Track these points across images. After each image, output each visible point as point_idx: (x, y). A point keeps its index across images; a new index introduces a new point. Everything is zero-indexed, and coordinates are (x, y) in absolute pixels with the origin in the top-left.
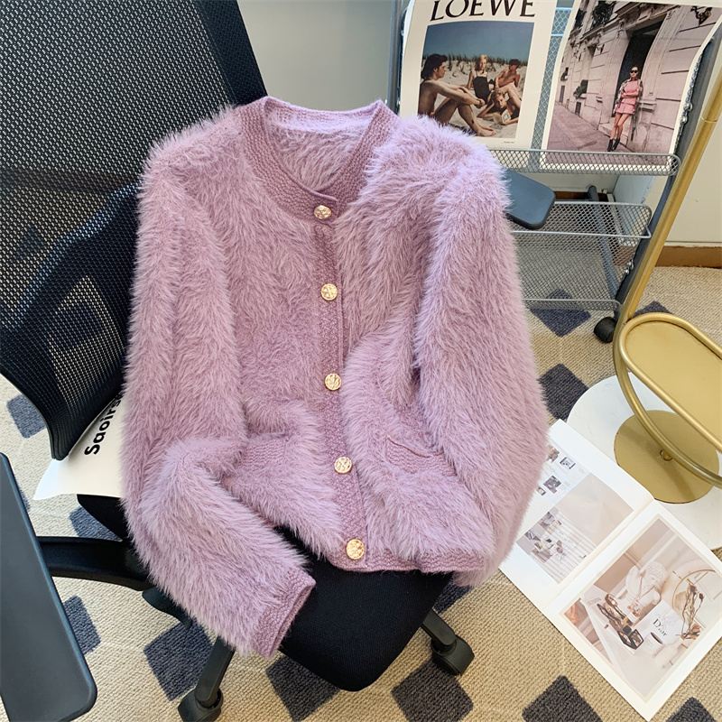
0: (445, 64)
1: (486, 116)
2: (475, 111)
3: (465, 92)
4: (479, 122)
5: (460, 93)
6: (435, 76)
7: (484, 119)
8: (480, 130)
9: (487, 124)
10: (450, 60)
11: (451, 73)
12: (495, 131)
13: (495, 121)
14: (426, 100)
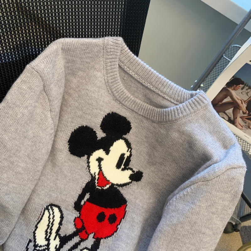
0: (241, 86)
1: (245, 119)
2: (240, 114)
3: (242, 103)
4: (239, 120)
5: (239, 102)
6: (233, 88)
7: (243, 120)
8: (237, 124)
9: (242, 123)
10: (245, 85)
11: (242, 91)
12: (244, 128)
13: (247, 124)
14: (221, 96)
